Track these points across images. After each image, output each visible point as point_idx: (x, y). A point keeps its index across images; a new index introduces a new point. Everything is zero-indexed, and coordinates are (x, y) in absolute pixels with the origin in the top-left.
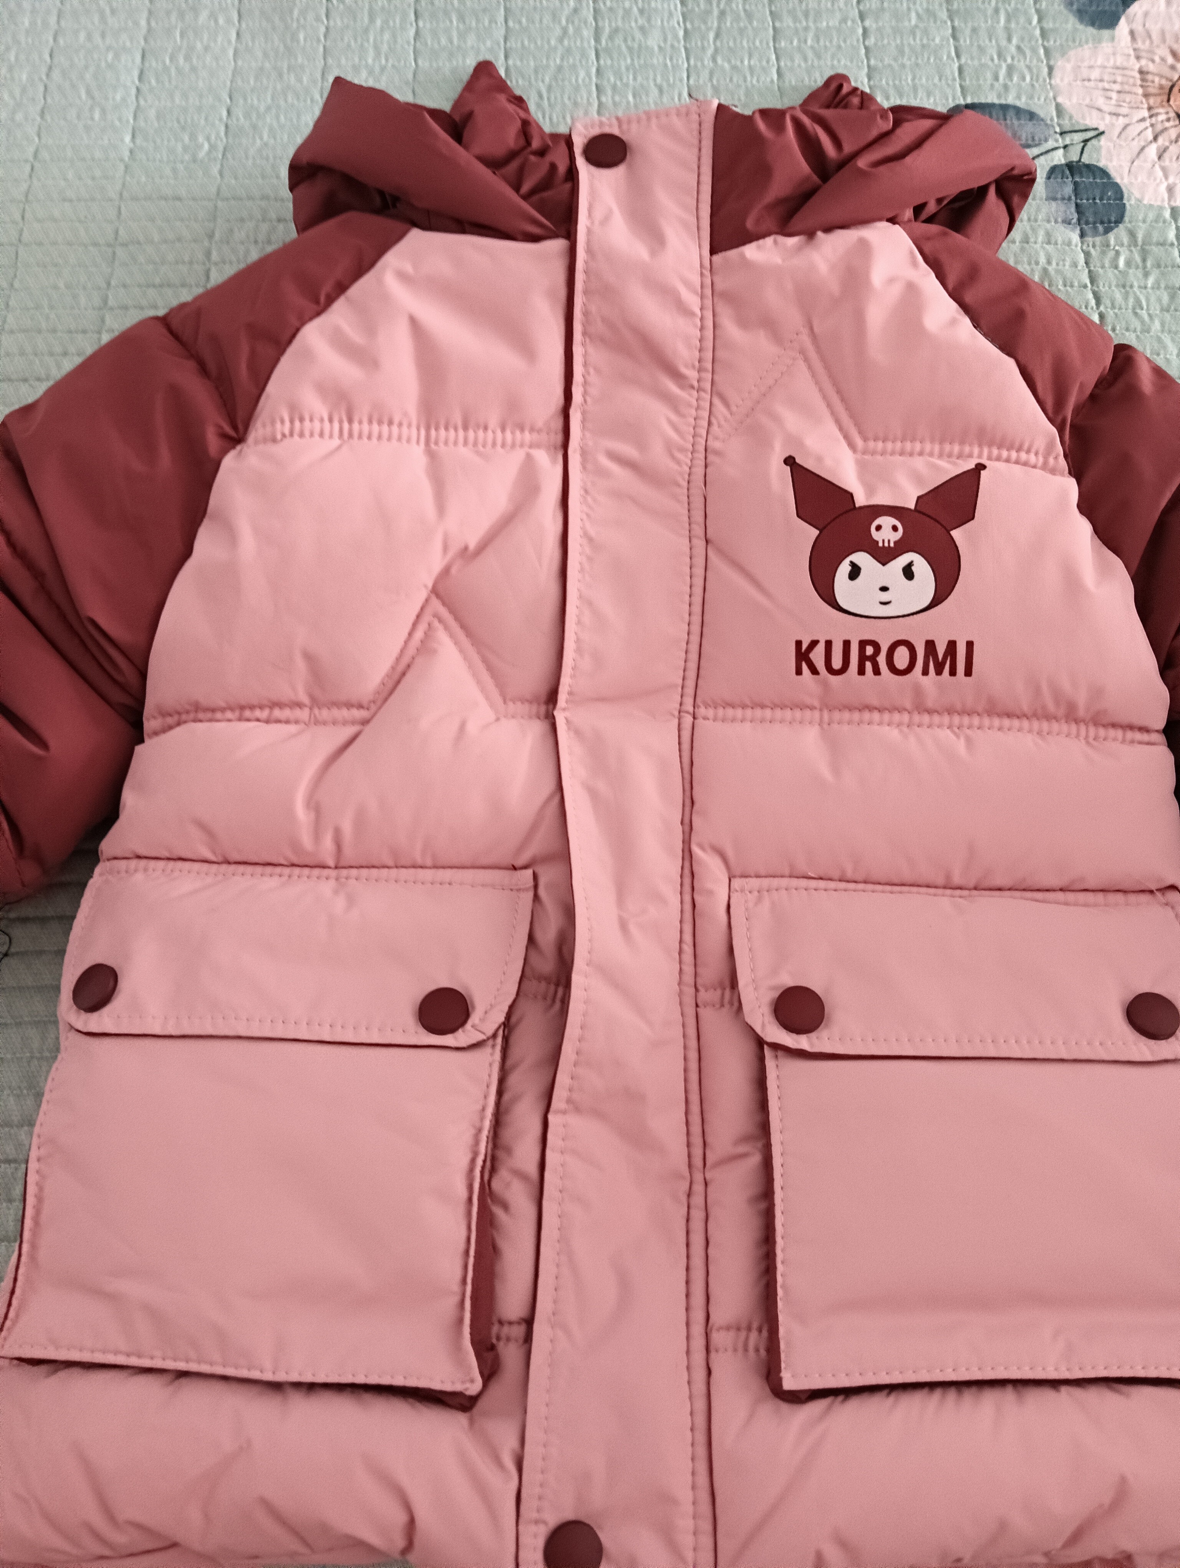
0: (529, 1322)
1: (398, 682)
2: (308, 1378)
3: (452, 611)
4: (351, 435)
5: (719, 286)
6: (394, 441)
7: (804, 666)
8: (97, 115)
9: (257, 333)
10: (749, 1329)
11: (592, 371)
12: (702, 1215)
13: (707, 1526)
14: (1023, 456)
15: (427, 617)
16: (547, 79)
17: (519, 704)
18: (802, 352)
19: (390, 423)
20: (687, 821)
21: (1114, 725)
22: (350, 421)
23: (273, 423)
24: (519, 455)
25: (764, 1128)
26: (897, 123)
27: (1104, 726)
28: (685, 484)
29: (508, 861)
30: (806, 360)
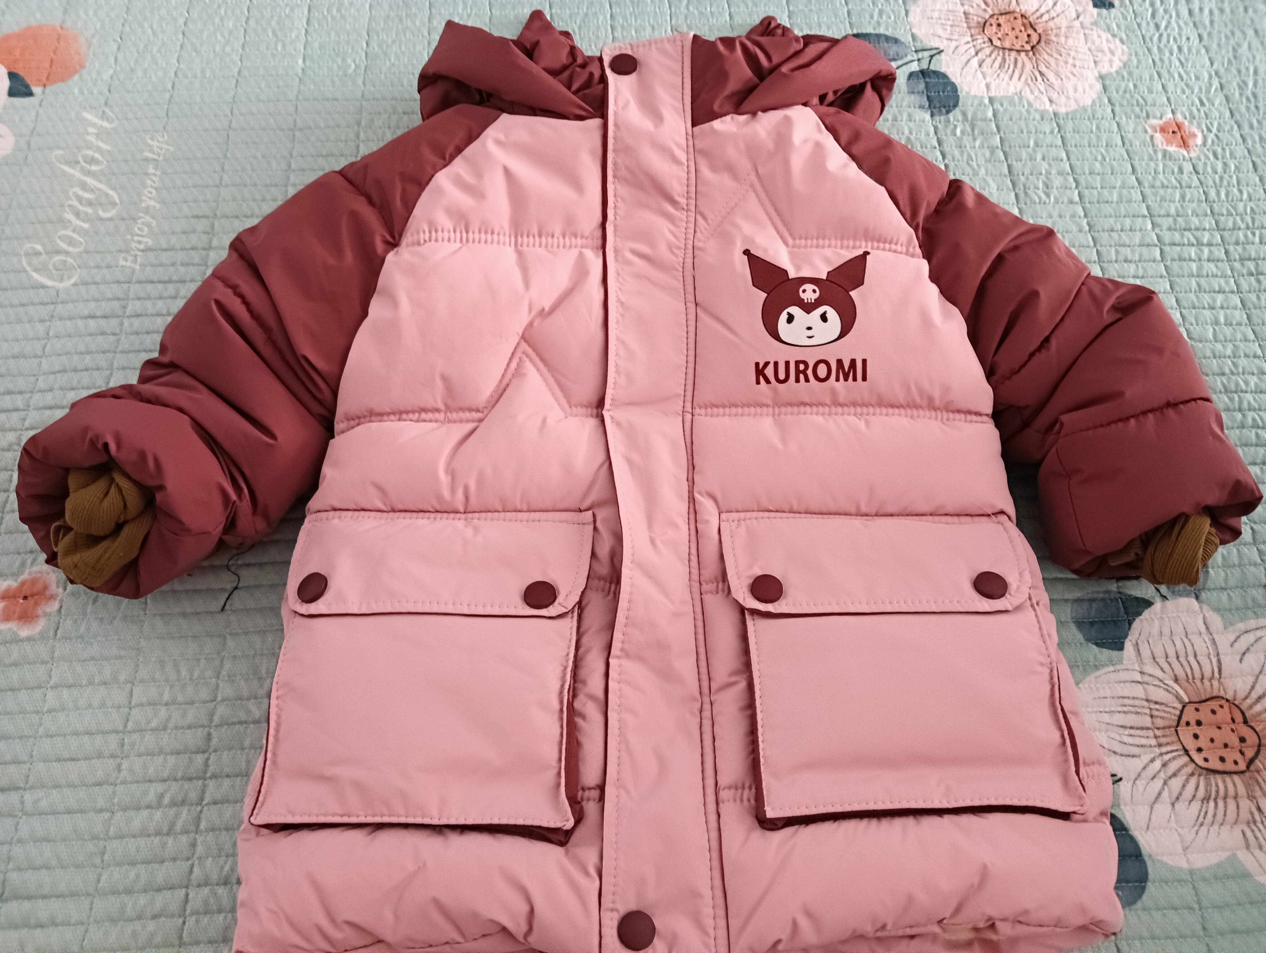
0: (602, 788)
1: (501, 395)
2: (462, 822)
3: (534, 350)
4: (467, 241)
5: (698, 146)
6: (495, 244)
7: (761, 378)
9: (406, 178)
10: (743, 788)
11: (619, 200)
12: (710, 723)
13: (722, 913)
14: (893, 247)
15: (518, 354)
16: (578, 22)
17: (579, 408)
18: (752, 186)
19: (492, 233)
20: (690, 478)
21: (959, 411)
22: (467, 232)
23: (418, 233)
24: (575, 253)
25: (747, 665)
27: (953, 412)
28: (681, 269)
29: (575, 505)
30: (755, 191)
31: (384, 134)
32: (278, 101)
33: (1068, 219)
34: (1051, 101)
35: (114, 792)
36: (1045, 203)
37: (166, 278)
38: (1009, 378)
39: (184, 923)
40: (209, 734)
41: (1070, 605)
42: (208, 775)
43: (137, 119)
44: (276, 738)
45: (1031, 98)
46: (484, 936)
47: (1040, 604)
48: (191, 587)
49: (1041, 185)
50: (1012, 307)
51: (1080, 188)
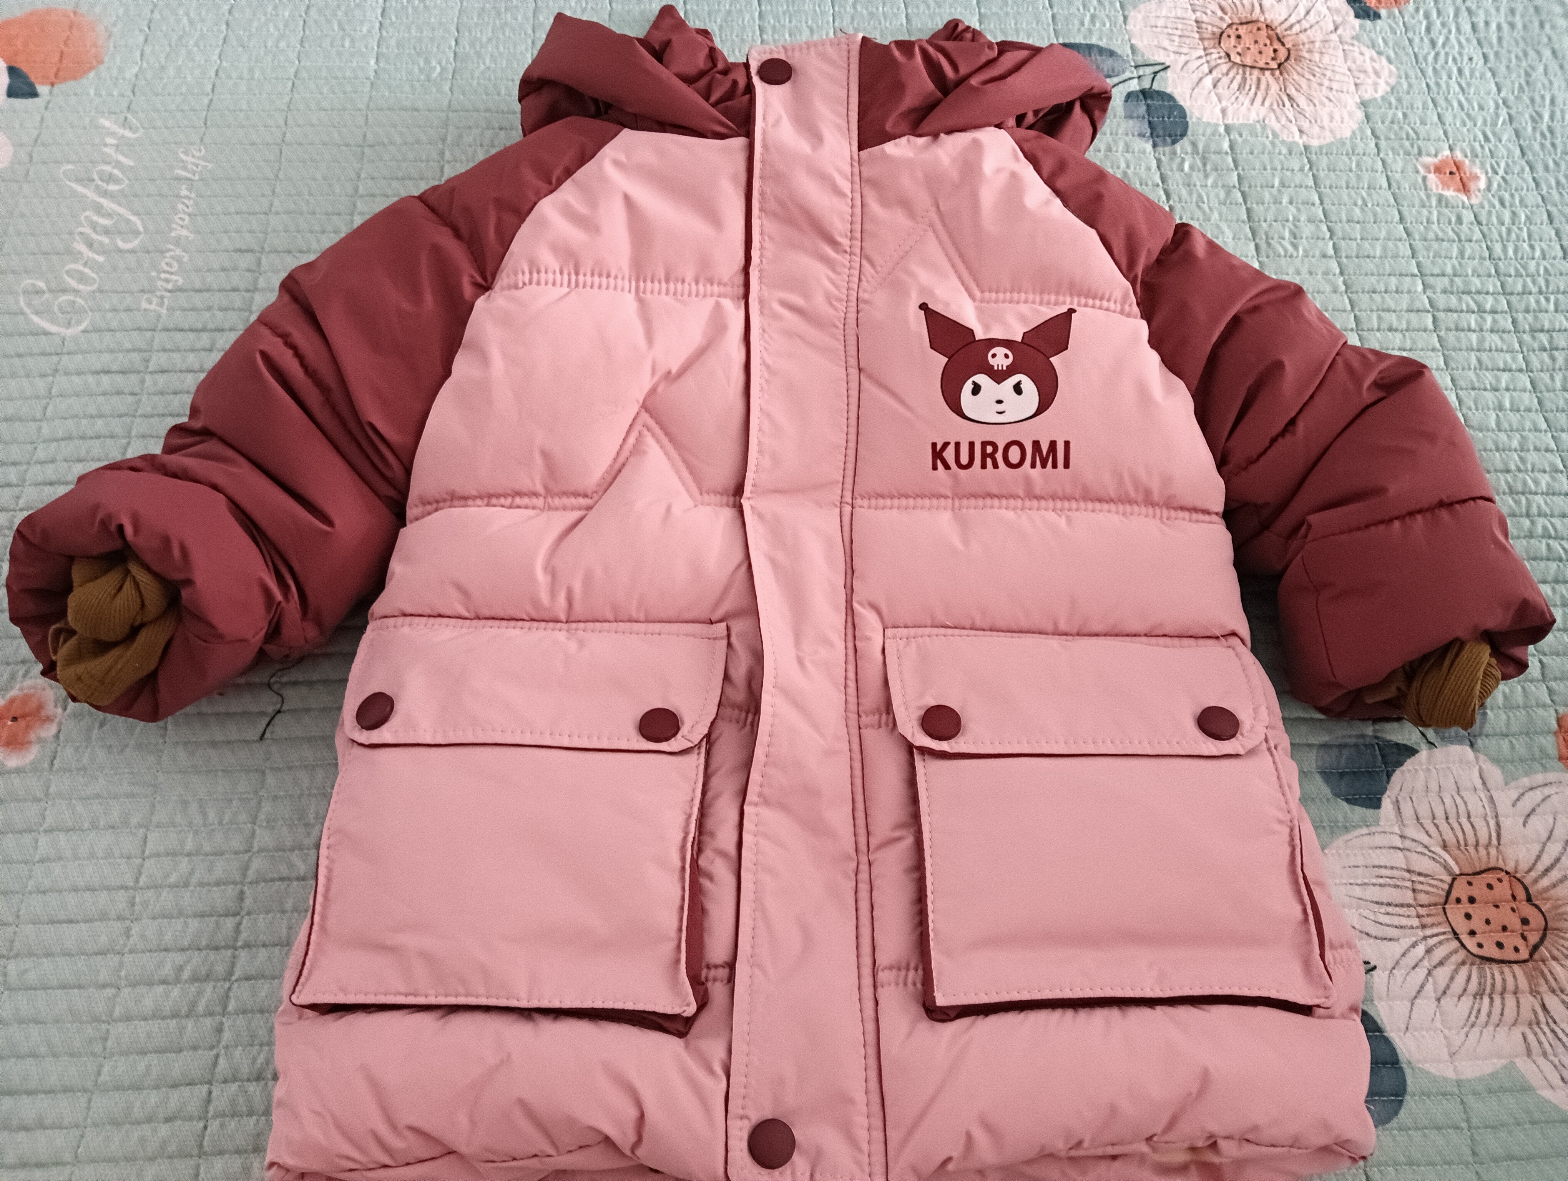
0: (731, 966)
1: (615, 478)
2: (556, 1004)
3: (658, 422)
4: (577, 285)
5: (865, 175)
6: (611, 290)
7: (939, 462)
8: (347, 44)
9: (502, 205)
10: (908, 969)
11: (766, 238)
12: (868, 887)
13: (877, 1123)
15: (638, 427)
16: (719, 20)
17: (712, 496)
18: (931, 225)
19: (608, 276)
20: (848, 585)
21: (1182, 508)
22: (577, 274)
23: (516, 274)
24: (710, 302)
25: (916, 817)
26: (1001, 53)
27: (1175, 509)
28: (842, 326)
29: (705, 616)
30: (934, 231)
31: (475, 152)
32: (345, 109)
33: (1319, 276)
34: (1301, 131)
35: (121, 963)
36: (1291, 256)
37: (199, 325)
38: (1245, 469)
39: (206, 1127)
40: (242, 893)
41: (1315, 751)
42: (240, 944)
43: (167, 128)
44: (326, 897)
45: (1277, 127)
46: (581, 1147)
47: (1279, 748)
48: (222, 709)
49: (1287, 234)
50: (1249, 382)
51: (1335, 238)
